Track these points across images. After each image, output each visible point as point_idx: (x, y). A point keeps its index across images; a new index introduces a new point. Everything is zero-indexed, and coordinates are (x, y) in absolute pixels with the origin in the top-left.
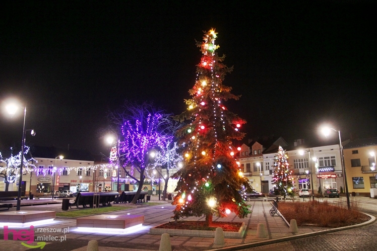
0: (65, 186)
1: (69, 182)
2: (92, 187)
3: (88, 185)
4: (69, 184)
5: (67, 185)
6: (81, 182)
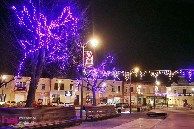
0: (104, 99)
1: (107, 96)
2: (122, 100)
3: (119, 98)
4: (107, 97)
5: (105, 98)
6: (114, 96)
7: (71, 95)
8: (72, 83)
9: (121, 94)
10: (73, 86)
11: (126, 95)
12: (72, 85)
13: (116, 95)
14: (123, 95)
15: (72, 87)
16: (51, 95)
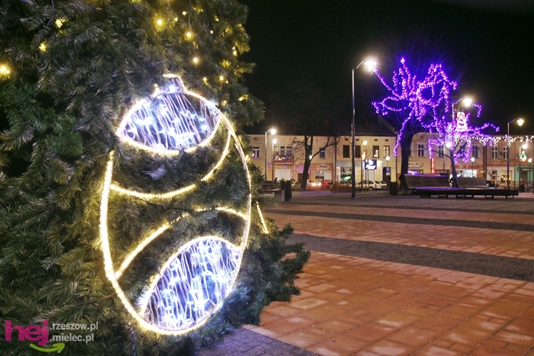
1: (448, 168)
2: (482, 176)
3: (475, 172)
4: (448, 170)
5: (445, 172)
6: (465, 167)
7: (376, 168)
8: (376, 144)
9: (481, 163)
10: (378, 149)
11: (491, 165)
12: (376, 148)
13: (468, 165)
14: (485, 166)
15: (377, 151)
16: (338, 168)
